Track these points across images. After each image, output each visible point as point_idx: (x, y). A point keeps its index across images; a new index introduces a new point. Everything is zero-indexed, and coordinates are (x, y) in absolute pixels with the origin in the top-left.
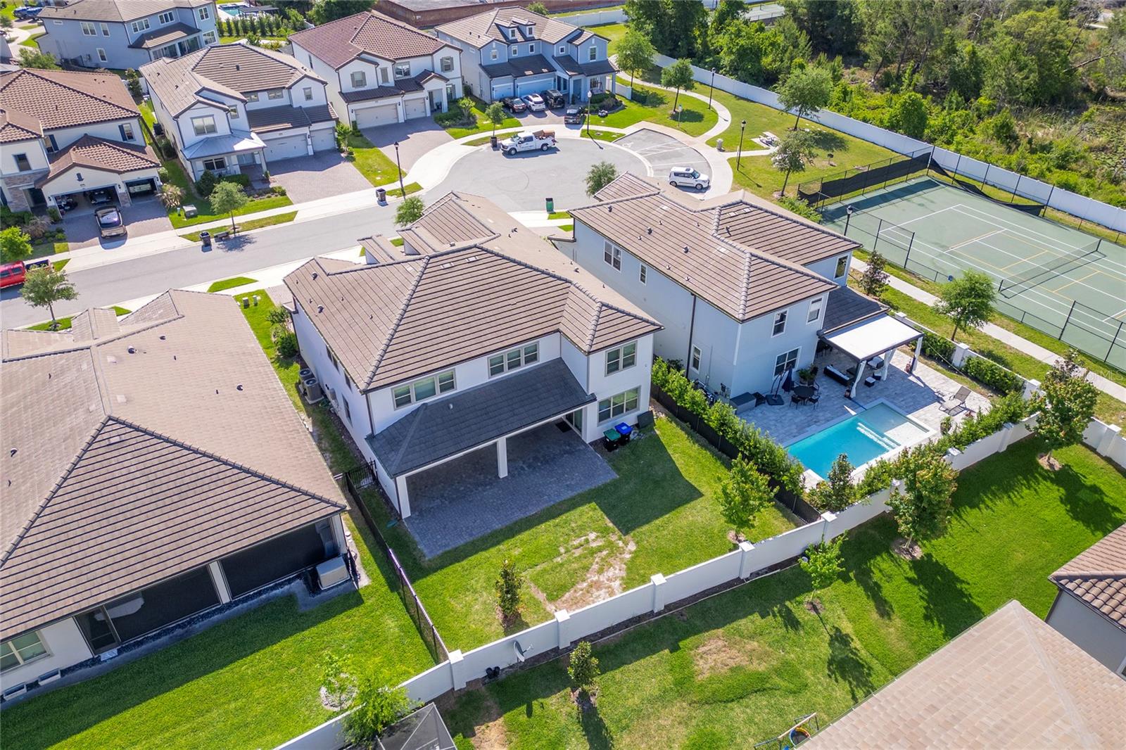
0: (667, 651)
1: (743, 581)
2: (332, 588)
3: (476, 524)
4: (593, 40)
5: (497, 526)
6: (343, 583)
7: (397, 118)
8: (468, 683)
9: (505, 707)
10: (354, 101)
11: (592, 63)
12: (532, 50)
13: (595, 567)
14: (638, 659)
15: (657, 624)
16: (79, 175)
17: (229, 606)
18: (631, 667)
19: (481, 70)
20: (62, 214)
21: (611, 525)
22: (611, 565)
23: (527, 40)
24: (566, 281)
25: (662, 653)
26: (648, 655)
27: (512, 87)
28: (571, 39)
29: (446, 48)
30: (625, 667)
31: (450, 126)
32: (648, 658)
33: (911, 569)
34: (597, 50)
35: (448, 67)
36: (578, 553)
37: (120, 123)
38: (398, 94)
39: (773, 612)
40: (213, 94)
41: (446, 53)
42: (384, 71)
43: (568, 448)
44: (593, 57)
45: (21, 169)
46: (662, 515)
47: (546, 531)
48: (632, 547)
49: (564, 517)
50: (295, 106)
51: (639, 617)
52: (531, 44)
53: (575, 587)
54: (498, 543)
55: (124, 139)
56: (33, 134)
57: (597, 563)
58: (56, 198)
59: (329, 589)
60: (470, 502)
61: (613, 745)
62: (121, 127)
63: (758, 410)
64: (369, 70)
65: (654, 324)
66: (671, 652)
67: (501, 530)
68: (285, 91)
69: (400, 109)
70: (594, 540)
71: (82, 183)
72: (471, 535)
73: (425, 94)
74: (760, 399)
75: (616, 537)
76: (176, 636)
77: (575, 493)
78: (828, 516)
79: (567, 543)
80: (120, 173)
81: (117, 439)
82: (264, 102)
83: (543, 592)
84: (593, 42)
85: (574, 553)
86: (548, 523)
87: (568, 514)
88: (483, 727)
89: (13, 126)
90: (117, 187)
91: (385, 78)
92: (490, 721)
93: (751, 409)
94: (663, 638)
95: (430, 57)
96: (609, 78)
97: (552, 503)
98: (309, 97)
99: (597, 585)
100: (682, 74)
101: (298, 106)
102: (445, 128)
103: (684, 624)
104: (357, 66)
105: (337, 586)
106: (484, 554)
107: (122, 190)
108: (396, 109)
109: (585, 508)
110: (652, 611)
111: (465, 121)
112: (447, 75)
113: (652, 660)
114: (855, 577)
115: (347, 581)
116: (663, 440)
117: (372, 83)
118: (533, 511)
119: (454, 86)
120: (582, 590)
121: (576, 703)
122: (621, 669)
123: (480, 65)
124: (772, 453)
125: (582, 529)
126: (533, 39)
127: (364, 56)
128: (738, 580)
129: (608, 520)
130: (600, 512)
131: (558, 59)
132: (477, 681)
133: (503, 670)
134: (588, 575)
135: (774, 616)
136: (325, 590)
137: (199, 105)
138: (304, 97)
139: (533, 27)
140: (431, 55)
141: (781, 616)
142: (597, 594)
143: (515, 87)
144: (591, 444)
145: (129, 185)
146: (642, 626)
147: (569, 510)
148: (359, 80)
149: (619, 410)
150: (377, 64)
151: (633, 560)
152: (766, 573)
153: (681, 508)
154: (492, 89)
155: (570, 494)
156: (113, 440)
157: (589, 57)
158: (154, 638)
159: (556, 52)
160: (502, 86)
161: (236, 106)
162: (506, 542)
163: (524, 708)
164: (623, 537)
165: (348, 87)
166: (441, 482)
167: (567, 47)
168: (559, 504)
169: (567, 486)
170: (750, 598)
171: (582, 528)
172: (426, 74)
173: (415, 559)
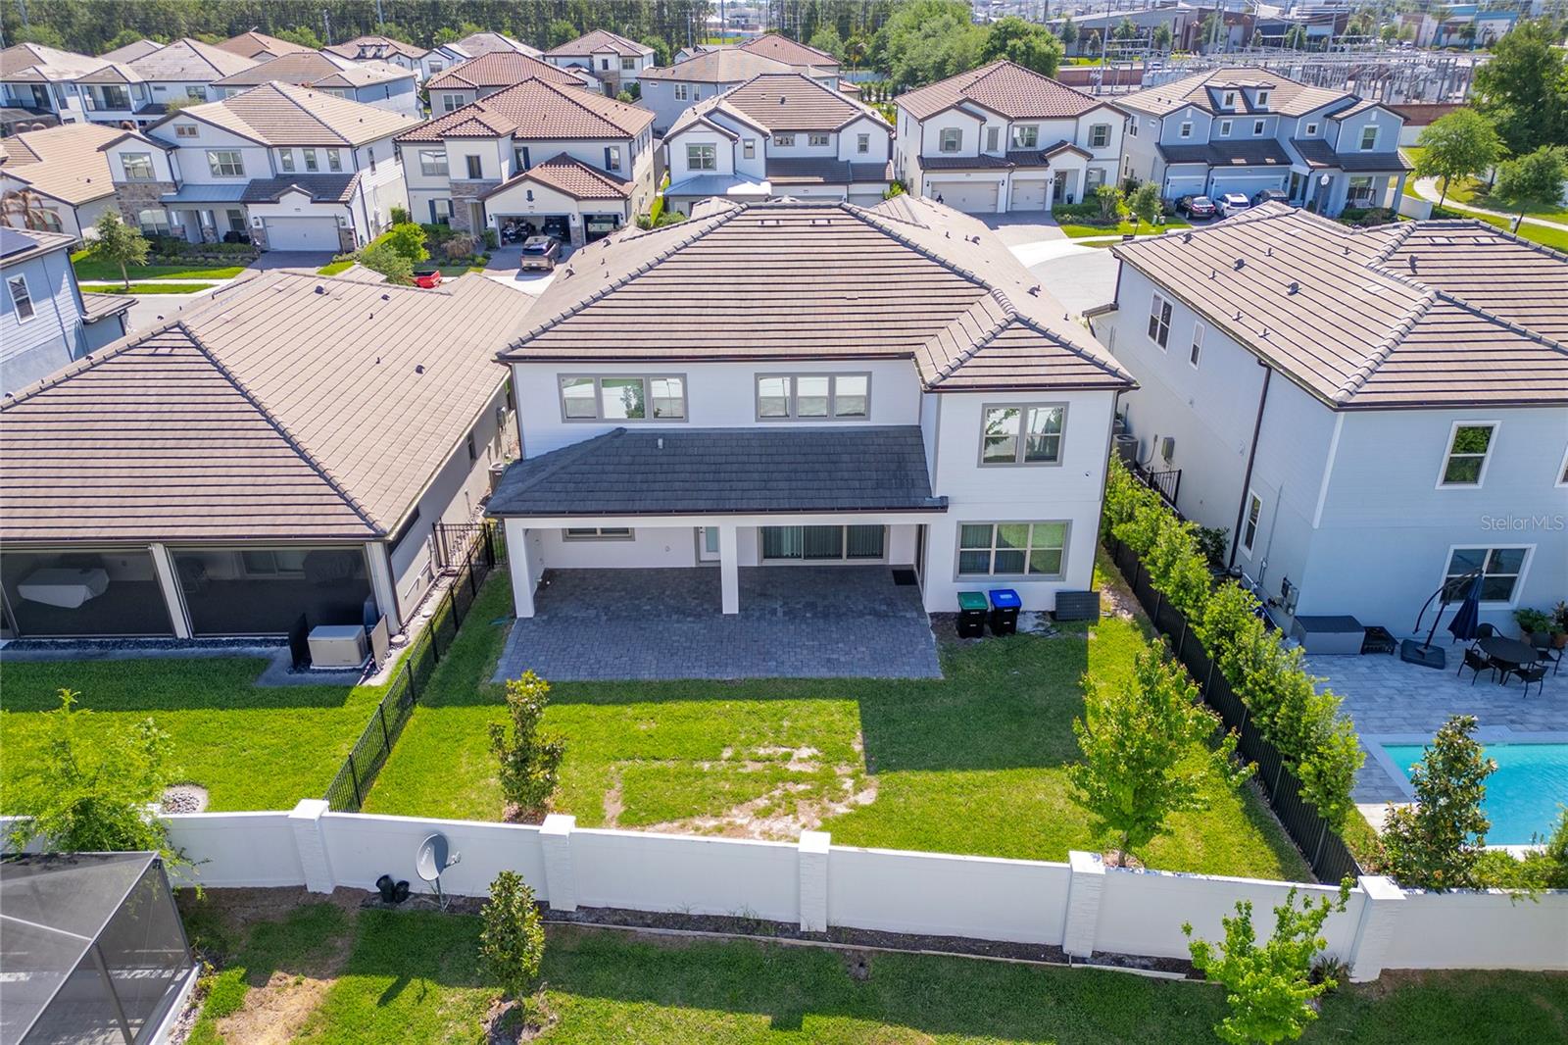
0: (766, 1019)
1: (1065, 958)
2: (326, 671)
3: (617, 662)
4: (1374, 115)
5: (646, 676)
6: (345, 671)
7: (996, 205)
8: (339, 890)
9: (361, 964)
10: (933, 168)
11: (1363, 154)
12: (1258, 131)
13: (762, 803)
14: (690, 1003)
15: (790, 957)
16: (530, 192)
17: (182, 643)
18: (662, 1013)
19: (1157, 153)
20: (504, 243)
21: (858, 748)
22: (794, 812)
23: (1251, 111)
24: (981, 285)
25: (754, 1018)
26: (716, 1006)
27: (1203, 184)
28: (1330, 113)
29: (1103, 109)
30: (647, 1007)
31: (1071, 223)
32: (712, 1013)
34: (1378, 134)
35: (1100, 137)
36: (751, 767)
37: (607, 145)
38: (1003, 167)
40: (726, 119)
41: (1103, 117)
42: (993, 133)
43: (884, 608)
44: (1368, 144)
45: (472, 176)
47: (727, 715)
48: (864, 796)
49: (779, 704)
50: (840, 159)
51: (759, 922)
52: (1258, 119)
53: (689, 820)
54: (629, 701)
55: (608, 168)
56: (493, 131)
57: (771, 798)
58: (500, 218)
59: (319, 671)
60: (641, 629)
62: (607, 151)
63: (1363, 664)
64: (968, 127)
65: (1114, 373)
66: (774, 1027)
67: (649, 683)
68: (832, 137)
69: (1003, 190)
70: (801, 760)
71: (531, 203)
73: (1048, 174)
74: (1377, 641)
75: (848, 770)
76: (86, 654)
77: (834, 674)
78: (1379, 887)
79: (748, 745)
80: (577, 198)
81: (167, 351)
82: (802, 148)
83: (623, 804)
84: (1374, 118)
85: (743, 766)
86: (741, 703)
87: (791, 703)
88: (291, 980)
89: (477, 121)
90: (571, 218)
91: (993, 145)
92: (312, 975)
93: (1346, 654)
94: (781, 989)
95: (1072, 122)
96: (1393, 179)
97: (776, 675)
98: (863, 148)
100: (1541, 174)
101: (845, 159)
102: (1062, 223)
103: (851, 984)
104: (954, 120)
105: (334, 672)
106: (592, 710)
107: (576, 223)
108: (997, 190)
109: (834, 705)
110: (798, 925)
111: (1099, 218)
112: (1097, 152)
113: (718, 1022)
115: (354, 670)
116: (1092, 654)
117: (969, 148)
118: (730, 675)
119: (1103, 173)
120: (699, 830)
121: (488, 1026)
122: (636, 1007)
123: (1158, 144)
124: (1298, 705)
125: (796, 738)
126: (1265, 112)
127: (968, 105)
128: (1056, 952)
129: (860, 739)
130: (856, 721)
131: (1299, 145)
132: (359, 893)
133: (417, 896)
134: (734, 811)
136: (314, 671)
137: (700, 127)
138: (856, 147)
139: (1268, 91)
140: (1076, 117)
143: (1209, 182)
144: (934, 615)
145: (588, 219)
146: (753, 944)
147: (798, 698)
148: (951, 141)
149: (1011, 562)
150: (983, 119)
151: (847, 819)
152: (1145, 967)
153: (1032, 771)
154: (1166, 182)
155: (824, 673)
156: (159, 351)
157: (1360, 143)
158: (58, 646)
159: (1300, 131)
160: (1185, 179)
161: (753, 140)
162: (643, 704)
163: (388, 982)
164: (862, 775)
165: (933, 150)
166: (624, 589)
167: (1322, 125)
168: (786, 681)
169: (829, 660)
170: (1059, 1002)
171: (797, 733)
172: (1060, 147)
173: (477, 678)
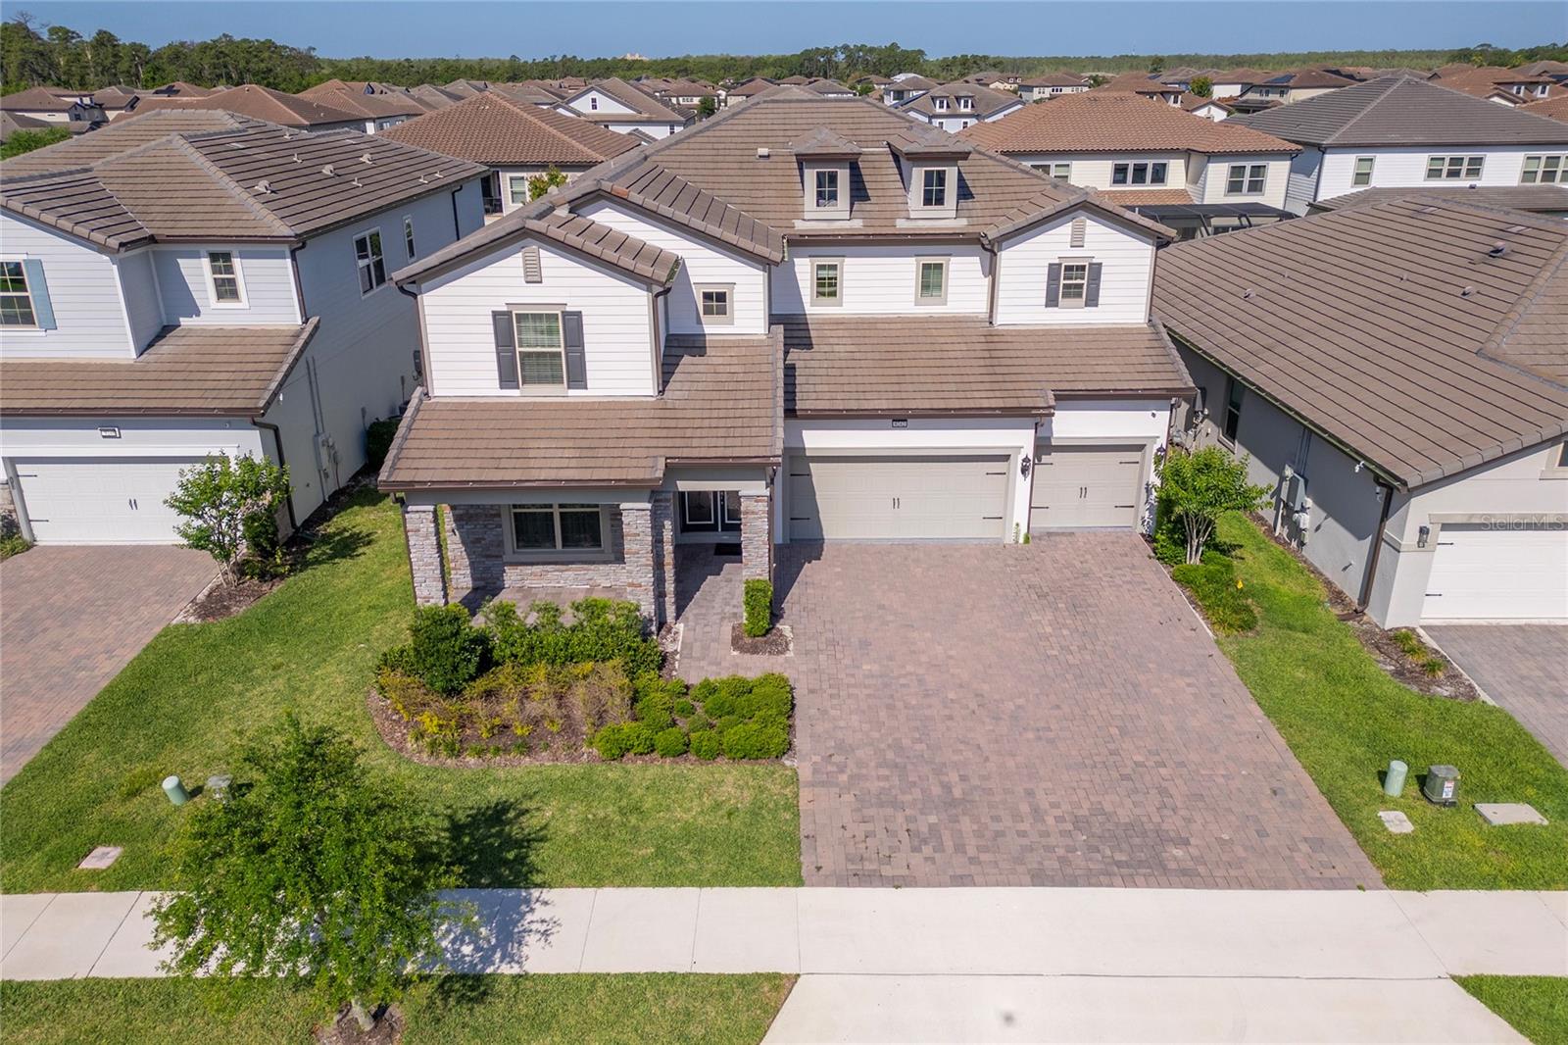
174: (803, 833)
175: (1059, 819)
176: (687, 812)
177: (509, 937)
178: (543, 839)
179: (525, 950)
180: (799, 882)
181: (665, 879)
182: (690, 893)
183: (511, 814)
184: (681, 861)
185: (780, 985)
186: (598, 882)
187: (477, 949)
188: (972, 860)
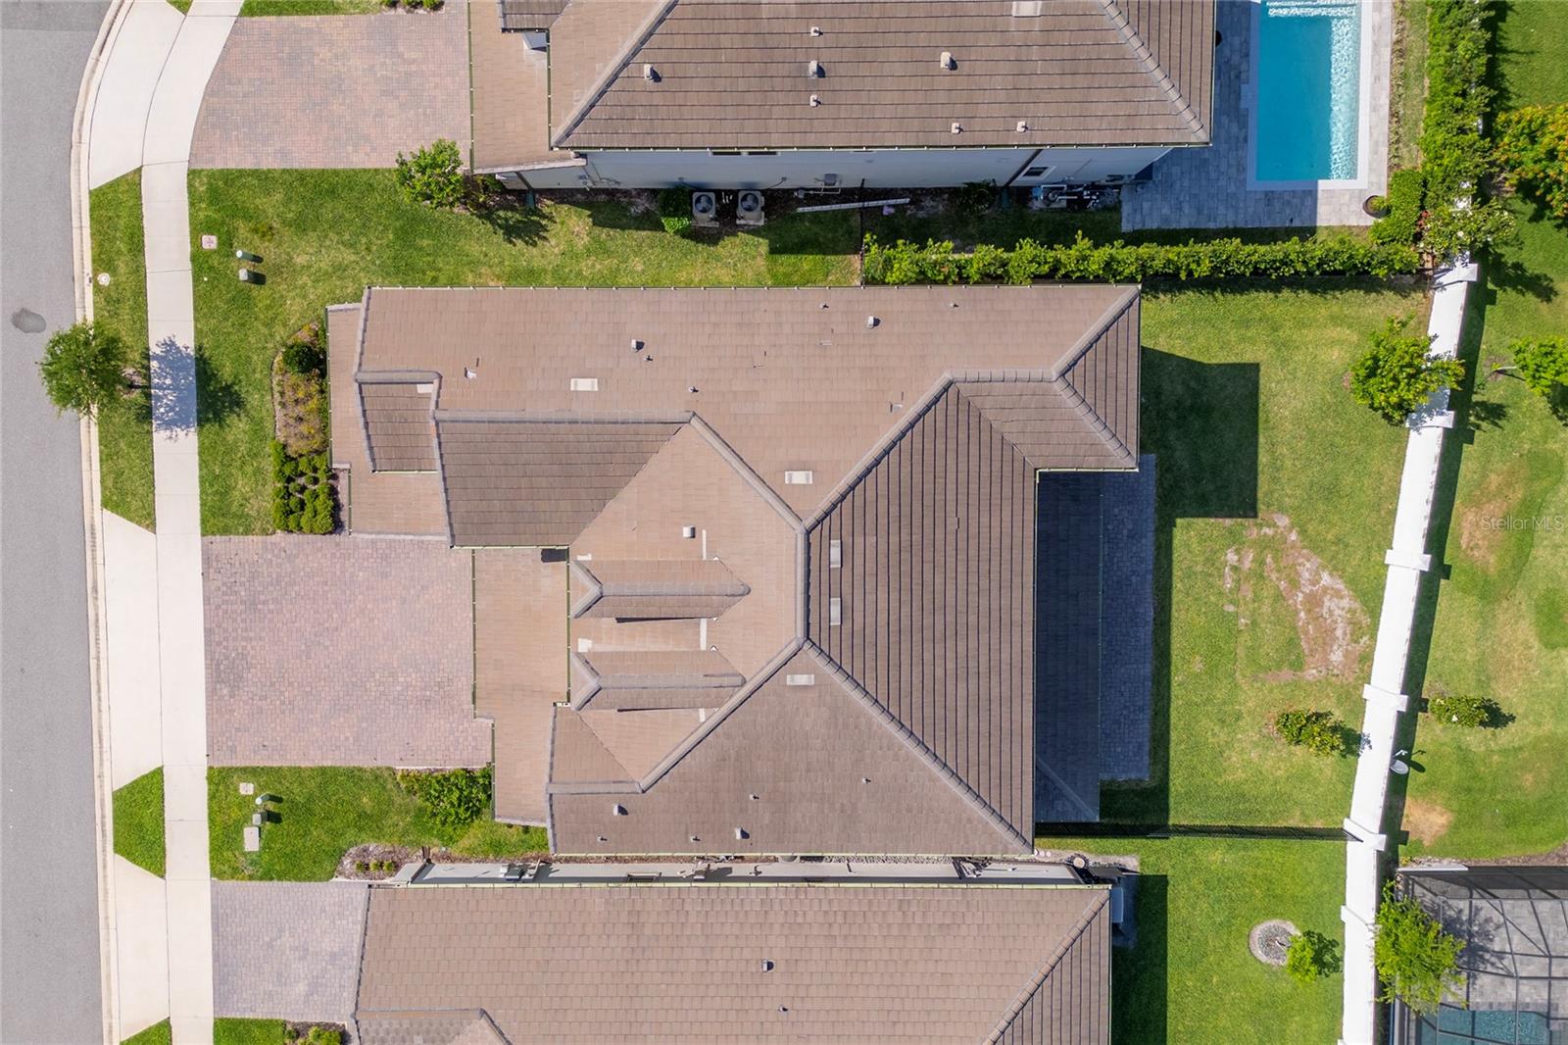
0: (1443, 582)
3: (1126, 694)
5: (1149, 669)
13: (1283, 585)
21: (1228, 522)
22: (1294, 565)
24: (946, 390)
25: (1441, 588)
26: (1434, 605)
32: (1439, 608)
33: (1523, 200)
36: (1247, 592)
39: (1474, 424)
46: (1255, 444)
47: (1187, 609)
48: (1283, 521)
49: (1179, 574)
53: (1300, 630)
57: (1279, 579)
61: (1496, 704)
66: (1448, 578)
70: (1240, 560)
72: (1141, 709)
75: (1254, 530)
77: (1150, 536)
79: (1222, 595)
83: (1281, 670)
85: (1245, 597)
86: (1175, 600)
87: (1178, 566)
92: (1402, 810)
97: (1147, 575)
99: (1314, 601)
109: (1179, 536)
113: (1442, 604)
114: (1496, 285)
118: (1149, 609)
120: (1308, 623)
125: (1213, 562)
129: (1218, 521)
130: (1199, 523)
134: (1292, 602)
135: (1478, 427)
141: (1483, 419)
142: (1325, 610)
147: (1173, 561)
151: (1303, 532)
162: (1173, 668)
164: (1259, 521)
168: (1155, 567)
169: (1132, 539)
171: (1210, 561)
174: (231, 536)
175: (244, 648)
176: (242, 486)
177: (169, 425)
178: (221, 426)
179: (162, 432)
180: (203, 535)
181: (202, 480)
182: (197, 491)
183: (237, 409)
184: (212, 486)
185: (151, 526)
186: (200, 454)
187: (162, 414)
188: (218, 607)
